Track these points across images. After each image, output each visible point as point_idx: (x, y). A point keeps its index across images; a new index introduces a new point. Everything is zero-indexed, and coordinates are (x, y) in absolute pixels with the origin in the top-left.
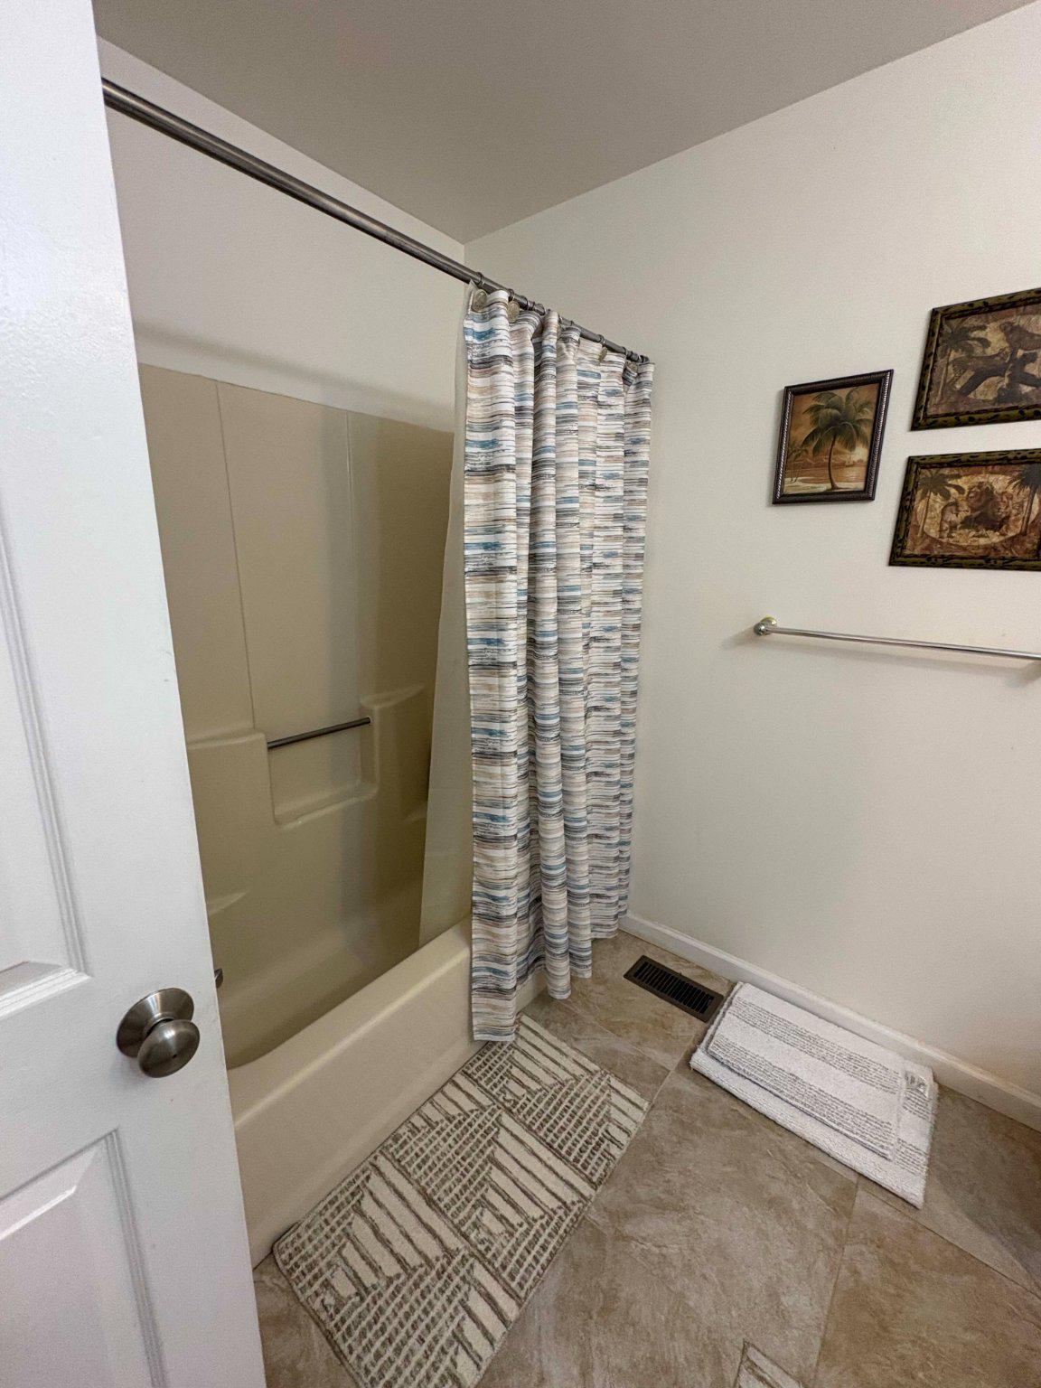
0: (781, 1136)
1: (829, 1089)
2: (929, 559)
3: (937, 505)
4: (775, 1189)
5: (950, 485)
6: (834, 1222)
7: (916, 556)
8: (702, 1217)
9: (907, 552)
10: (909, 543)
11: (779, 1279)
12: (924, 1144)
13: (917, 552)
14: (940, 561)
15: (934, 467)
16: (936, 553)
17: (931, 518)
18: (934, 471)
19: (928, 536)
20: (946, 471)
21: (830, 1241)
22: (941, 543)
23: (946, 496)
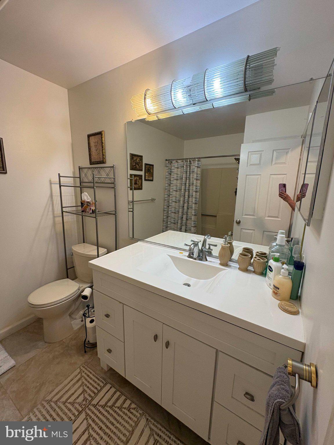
12: (6, 354)
21: (3, 396)
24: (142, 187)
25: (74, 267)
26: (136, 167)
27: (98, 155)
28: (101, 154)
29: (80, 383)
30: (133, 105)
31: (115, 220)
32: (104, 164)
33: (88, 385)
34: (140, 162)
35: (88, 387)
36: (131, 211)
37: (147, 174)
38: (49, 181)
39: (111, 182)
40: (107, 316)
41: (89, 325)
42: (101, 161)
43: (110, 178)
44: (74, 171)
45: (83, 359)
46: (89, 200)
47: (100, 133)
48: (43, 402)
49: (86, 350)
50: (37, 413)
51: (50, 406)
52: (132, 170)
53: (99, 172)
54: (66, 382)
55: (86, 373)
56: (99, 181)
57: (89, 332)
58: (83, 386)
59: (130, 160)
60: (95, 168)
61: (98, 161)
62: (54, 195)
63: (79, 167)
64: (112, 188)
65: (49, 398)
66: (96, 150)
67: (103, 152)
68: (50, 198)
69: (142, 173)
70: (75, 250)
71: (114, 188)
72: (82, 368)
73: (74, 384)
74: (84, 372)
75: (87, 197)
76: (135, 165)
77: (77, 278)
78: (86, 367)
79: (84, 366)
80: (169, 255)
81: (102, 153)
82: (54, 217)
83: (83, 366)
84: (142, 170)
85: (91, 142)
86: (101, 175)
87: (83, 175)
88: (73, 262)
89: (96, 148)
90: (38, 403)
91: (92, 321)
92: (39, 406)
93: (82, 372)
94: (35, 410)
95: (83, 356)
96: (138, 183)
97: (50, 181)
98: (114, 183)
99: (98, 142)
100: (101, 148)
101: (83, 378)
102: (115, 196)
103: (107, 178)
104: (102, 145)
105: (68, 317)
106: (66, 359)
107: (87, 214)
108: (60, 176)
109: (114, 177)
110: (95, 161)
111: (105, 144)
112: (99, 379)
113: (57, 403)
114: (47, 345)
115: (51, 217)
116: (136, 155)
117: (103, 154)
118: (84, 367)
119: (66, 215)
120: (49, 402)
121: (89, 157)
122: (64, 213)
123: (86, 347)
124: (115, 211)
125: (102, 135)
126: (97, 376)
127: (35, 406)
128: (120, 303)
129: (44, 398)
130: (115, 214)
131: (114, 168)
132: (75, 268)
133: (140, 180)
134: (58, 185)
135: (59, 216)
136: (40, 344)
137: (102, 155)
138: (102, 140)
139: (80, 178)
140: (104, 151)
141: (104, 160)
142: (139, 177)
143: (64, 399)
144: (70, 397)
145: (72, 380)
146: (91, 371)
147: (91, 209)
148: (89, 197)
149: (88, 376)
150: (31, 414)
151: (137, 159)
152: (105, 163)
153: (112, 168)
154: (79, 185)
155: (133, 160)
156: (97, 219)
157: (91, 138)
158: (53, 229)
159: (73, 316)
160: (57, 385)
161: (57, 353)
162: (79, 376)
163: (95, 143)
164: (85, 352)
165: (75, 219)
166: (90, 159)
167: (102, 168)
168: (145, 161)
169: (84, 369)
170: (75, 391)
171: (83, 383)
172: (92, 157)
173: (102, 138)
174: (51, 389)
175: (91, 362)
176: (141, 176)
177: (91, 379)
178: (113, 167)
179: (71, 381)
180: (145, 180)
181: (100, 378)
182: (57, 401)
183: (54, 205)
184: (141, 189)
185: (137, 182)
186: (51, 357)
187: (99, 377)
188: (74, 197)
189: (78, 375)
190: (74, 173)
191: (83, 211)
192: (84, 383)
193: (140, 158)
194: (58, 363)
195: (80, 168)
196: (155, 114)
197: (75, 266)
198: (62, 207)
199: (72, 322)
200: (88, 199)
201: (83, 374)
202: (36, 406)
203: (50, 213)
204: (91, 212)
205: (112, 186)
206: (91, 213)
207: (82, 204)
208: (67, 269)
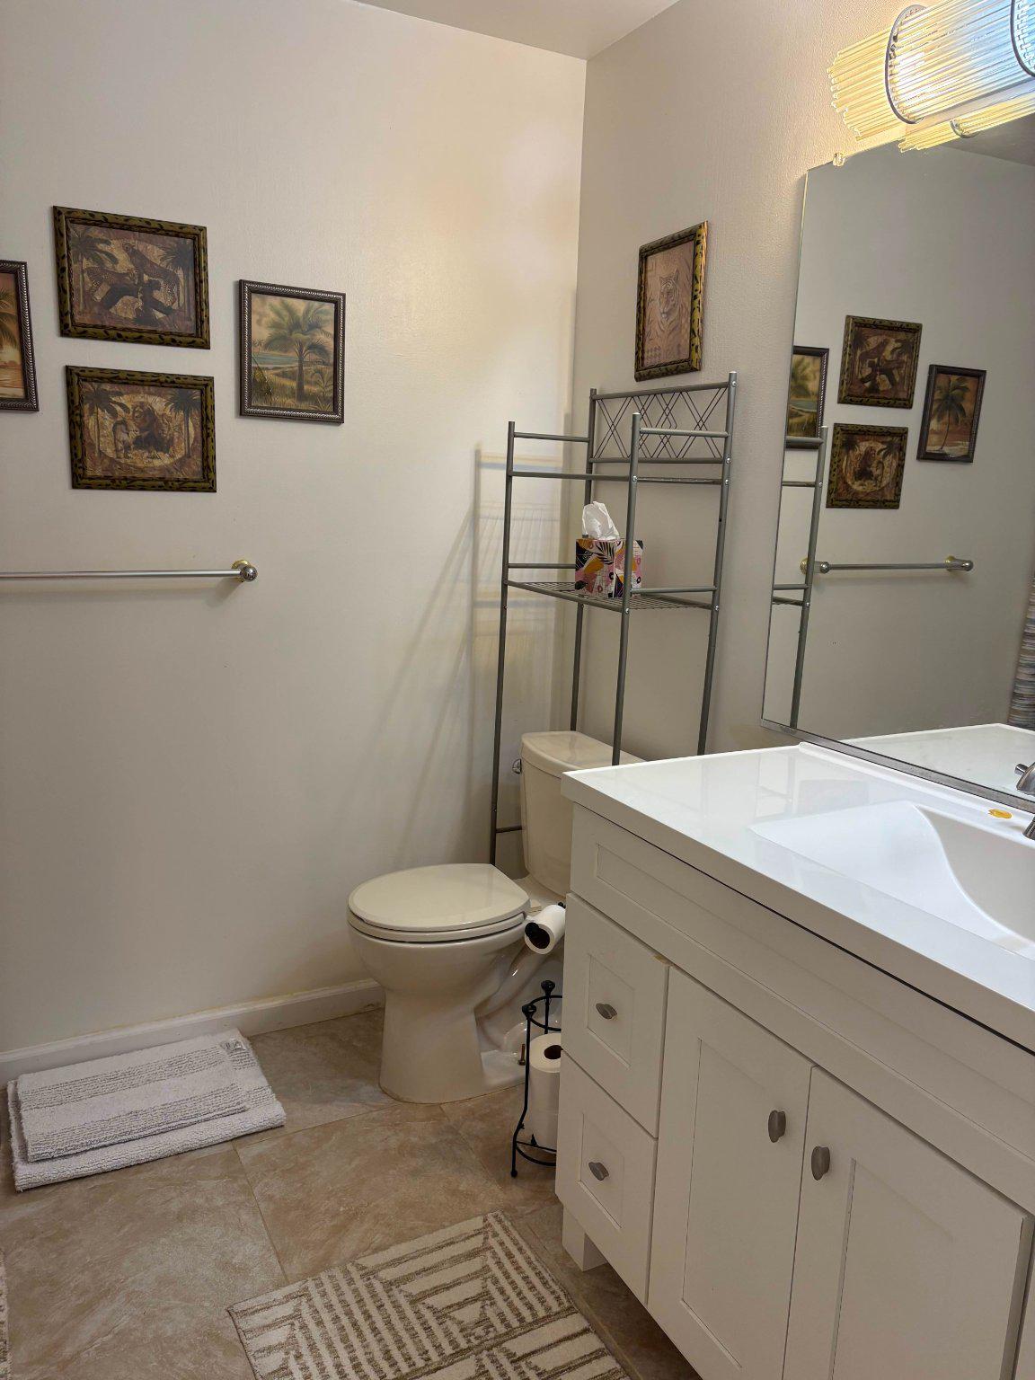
0: (151, 1169)
1: (171, 1098)
2: (113, 481)
3: (107, 423)
4: (175, 1206)
5: (115, 402)
6: (235, 1185)
7: (99, 478)
8: (130, 1280)
9: (89, 473)
10: (89, 463)
11: (223, 1254)
12: (263, 1081)
13: (99, 473)
14: (124, 482)
15: (95, 381)
16: (117, 474)
17: (104, 436)
18: (95, 385)
19: (106, 456)
20: (107, 387)
21: (242, 1198)
22: (119, 463)
23: (114, 414)
24: (898, 495)
25: (520, 828)
26: (874, 389)
27: (671, 336)
28: (683, 331)
29: (476, 1264)
30: (836, 91)
31: (710, 635)
32: (697, 373)
33: (504, 1282)
34: (905, 358)
35: (502, 1291)
36: (797, 603)
37: (934, 425)
38: (473, 453)
39: (709, 455)
40: (607, 1012)
41: (538, 1060)
42: (682, 361)
43: (711, 436)
44: (573, 410)
45: (501, 1195)
46: (609, 538)
47: (690, 238)
48: (349, 1266)
49: (517, 1169)
50: (328, 1287)
51: (367, 1286)
52: (851, 402)
53: (667, 412)
54: (430, 1240)
55: (502, 1244)
56: (664, 455)
57: (538, 1089)
58: (485, 1279)
59: (845, 350)
60: (655, 393)
61: (671, 363)
62: (483, 512)
63: (593, 392)
64: (714, 482)
65: (370, 1261)
66: (668, 314)
67: (692, 321)
68: (468, 525)
69: (909, 419)
70: (533, 749)
71: (719, 482)
72: (491, 1220)
73: (455, 1260)
74: (495, 1235)
75: (601, 523)
76: (871, 377)
77: (529, 873)
78: (507, 1223)
79: (502, 1217)
80: (930, 815)
81: (687, 326)
82: (474, 605)
83: (496, 1217)
84: (907, 404)
85: (651, 281)
86: (674, 425)
87: (604, 429)
88: (518, 811)
89: (667, 302)
90: (335, 1263)
91: (553, 1053)
92: (337, 1273)
93: (490, 1234)
94: (323, 1276)
95: (501, 1182)
96: (876, 472)
97: (478, 453)
98: (722, 461)
99: (677, 279)
100: (688, 305)
101: (488, 1254)
102: (720, 520)
103: (696, 435)
104: (694, 290)
105: (472, 1019)
106: (442, 1169)
107: (594, 596)
108: (512, 435)
109: (727, 430)
110: (656, 361)
111: (704, 285)
112: (545, 1284)
113: (391, 1289)
114: (386, 1100)
115: (464, 602)
116: (881, 321)
117: (692, 331)
118: (500, 1221)
119: (516, 604)
120: (368, 1274)
121: (637, 345)
122: (510, 588)
123: (520, 1152)
124: (714, 591)
125: (698, 243)
126: (540, 1268)
127: (323, 1264)
128: (660, 957)
129: (355, 1256)
130: (712, 605)
131: (732, 389)
132: (524, 832)
133: (889, 458)
134: (503, 473)
135: (491, 604)
136: (366, 1090)
137: (687, 336)
138: (695, 267)
139: (590, 441)
140: (697, 315)
141: (695, 356)
142: (889, 439)
143: (414, 1288)
144: (436, 1290)
145: (452, 1243)
146: (522, 1244)
147: (615, 577)
148: (611, 524)
149: (509, 1255)
150: (310, 1284)
151: (883, 345)
152: (696, 370)
153: (722, 390)
154: (583, 472)
155: (859, 352)
156: (626, 616)
157: (651, 260)
158: (464, 654)
159: (493, 1032)
160: (400, 1238)
161: (414, 1139)
162: (476, 1242)
163: (667, 280)
164: (514, 1174)
165: (552, 625)
166: (637, 353)
167: (681, 391)
168: (929, 354)
169: (497, 1228)
170: (456, 1283)
171: (486, 1269)
172: (648, 346)
173: (695, 255)
174: (378, 1239)
175: (529, 1216)
176: (902, 434)
177: (518, 1268)
178: (727, 386)
179: (448, 1245)
180: (924, 456)
181: (551, 1283)
182: (391, 1284)
183: (481, 556)
184: (893, 504)
185: (873, 470)
186: (393, 1142)
187: (546, 1275)
188: (557, 525)
189: (472, 1236)
190: (570, 419)
191: (579, 585)
192: (489, 1270)
193: (902, 336)
194: (415, 1173)
195: (595, 399)
196: (944, 117)
197: (523, 824)
198: (506, 566)
199: (484, 1055)
200: (606, 530)
201: (492, 1242)
202: (329, 1268)
203: (463, 587)
204: (613, 589)
205: (714, 472)
206: (610, 595)
207: (581, 552)
208: (495, 831)
